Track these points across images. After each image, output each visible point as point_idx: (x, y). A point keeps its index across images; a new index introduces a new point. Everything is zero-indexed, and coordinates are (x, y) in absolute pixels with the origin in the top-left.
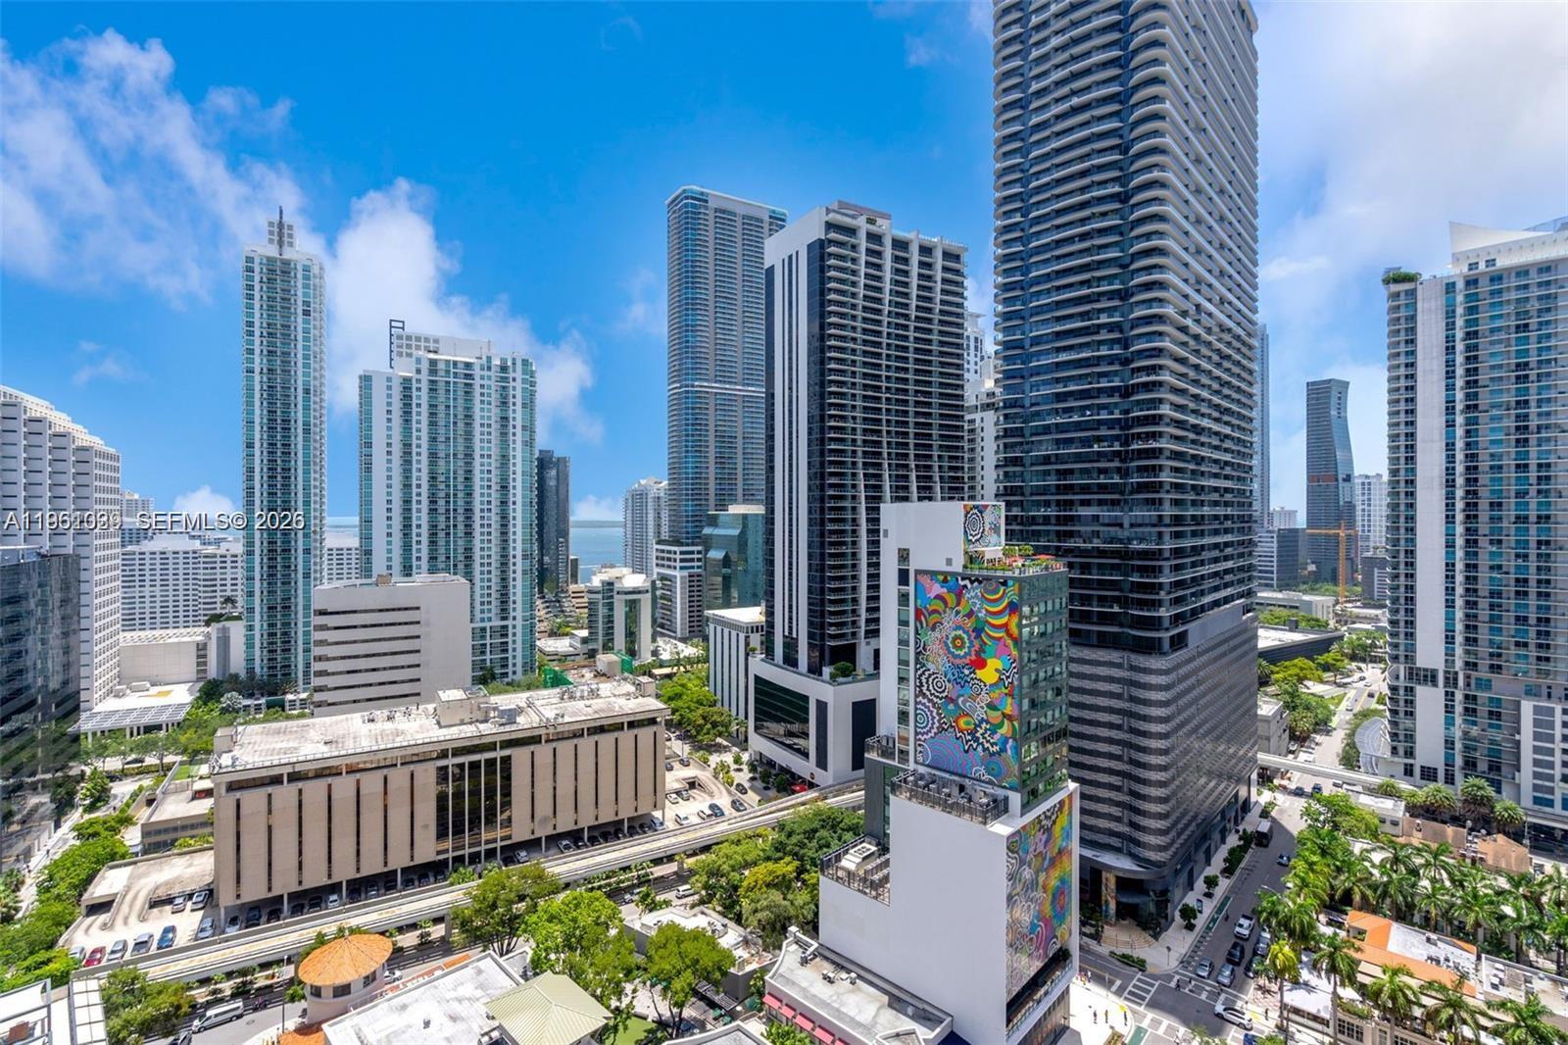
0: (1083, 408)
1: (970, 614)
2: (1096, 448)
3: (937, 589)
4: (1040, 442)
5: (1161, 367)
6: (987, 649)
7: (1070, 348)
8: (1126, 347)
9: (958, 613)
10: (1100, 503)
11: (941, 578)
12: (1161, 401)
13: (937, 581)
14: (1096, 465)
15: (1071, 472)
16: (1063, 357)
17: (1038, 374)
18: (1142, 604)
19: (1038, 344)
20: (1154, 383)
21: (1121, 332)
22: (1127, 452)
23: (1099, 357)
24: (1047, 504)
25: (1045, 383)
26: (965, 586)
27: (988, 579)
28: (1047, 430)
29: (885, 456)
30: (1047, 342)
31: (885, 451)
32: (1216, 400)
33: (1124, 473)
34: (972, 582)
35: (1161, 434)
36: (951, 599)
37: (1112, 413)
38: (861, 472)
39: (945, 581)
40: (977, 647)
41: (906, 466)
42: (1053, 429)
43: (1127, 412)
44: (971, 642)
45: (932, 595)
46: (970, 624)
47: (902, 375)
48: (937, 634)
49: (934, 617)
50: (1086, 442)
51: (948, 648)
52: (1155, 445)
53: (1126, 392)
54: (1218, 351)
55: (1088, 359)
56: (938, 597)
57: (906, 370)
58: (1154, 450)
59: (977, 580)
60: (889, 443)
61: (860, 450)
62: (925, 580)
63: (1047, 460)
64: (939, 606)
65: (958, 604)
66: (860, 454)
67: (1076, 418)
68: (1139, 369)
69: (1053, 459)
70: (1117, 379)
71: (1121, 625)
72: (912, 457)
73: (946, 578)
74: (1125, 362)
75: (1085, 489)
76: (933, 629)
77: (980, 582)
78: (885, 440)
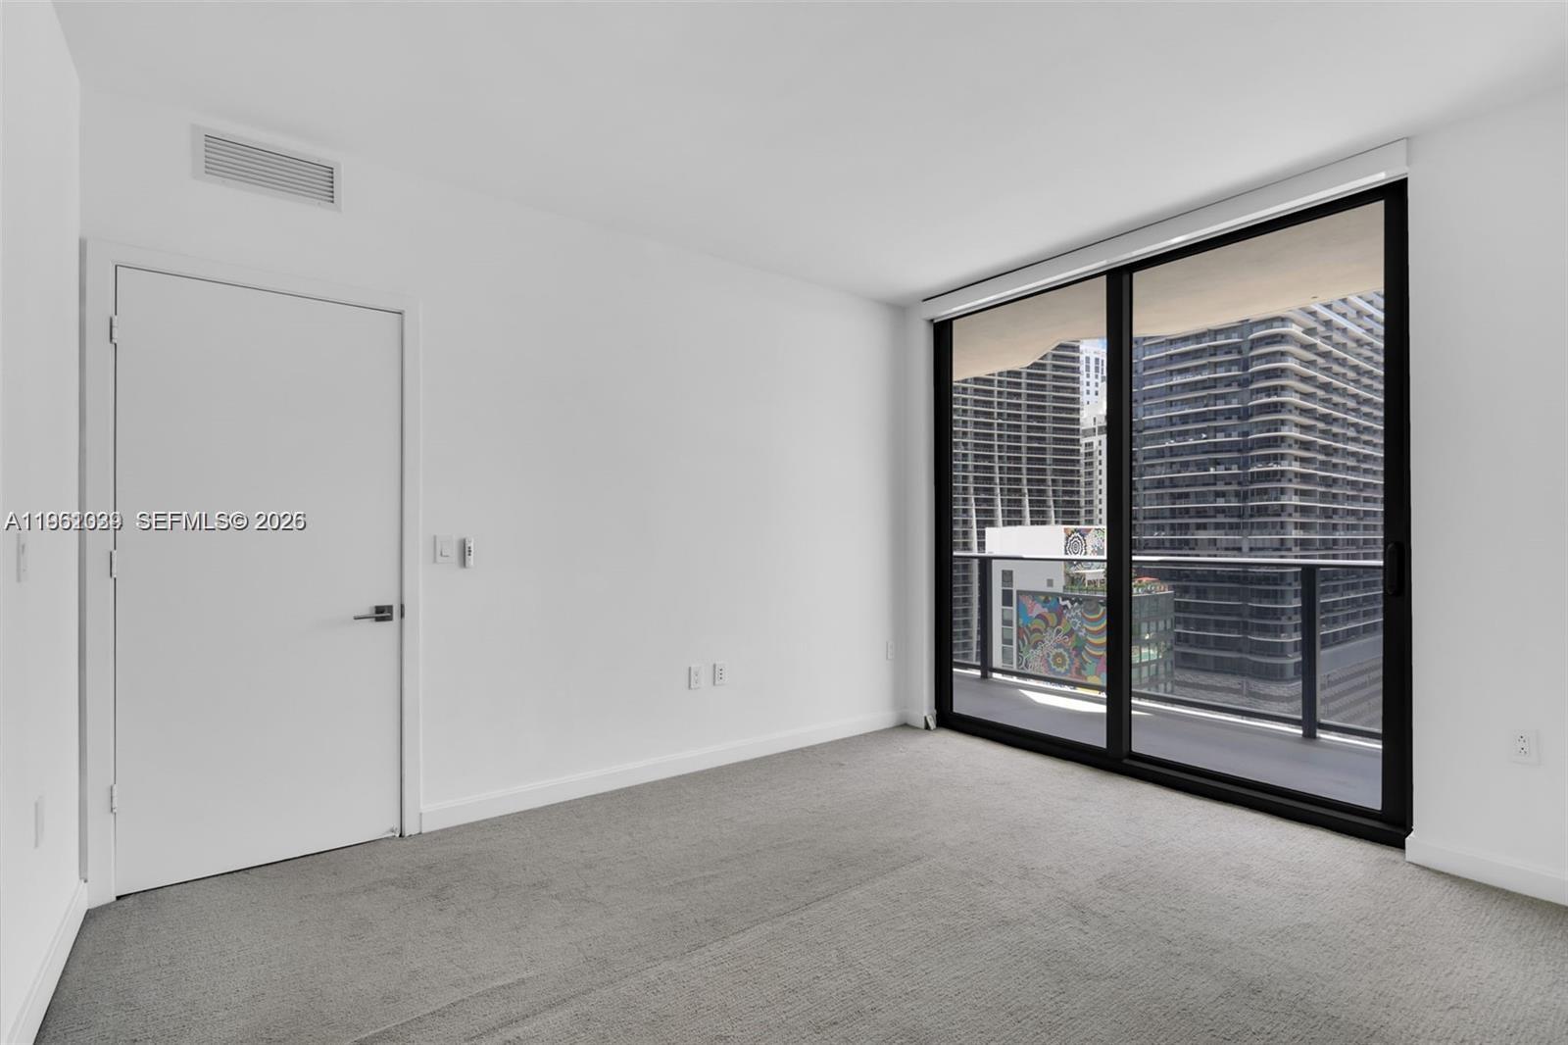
0: (1198, 432)
1: (1070, 633)
2: (1212, 471)
3: (1038, 609)
4: (1153, 466)
5: (1283, 388)
6: (1087, 666)
7: (1186, 370)
8: (1246, 368)
9: (1059, 632)
10: (1218, 526)
11: (1043, 598)
12: (1283, 422)
13: (1039, 602)
14: (1212, 488)
15: (1186, 496)
16: (1177, 380)
17: (1151, 398)
18: (1264, 630)
19: (1151, 368)
20: (1275, 404)
21: (1240, 352)
22: (1246, 474)
23: (1215, 379)
24: (1161, 528)
25: (1158, 406)
26: (1066, 607)
27: (1088, 599)
28: (1161, 453)
29: (998, 481)
30: (1160, 366)
31: (997, 476)
32: (1352, 419)
33: (1243, 496)
34: (1072, 603)
35: (1283, 457)
36: (1052, 619)
37: (1230, 436)
38: (972, 498)
39: (1046, 601)
40: (1077, 664)
41: (1019, 491)
42: (1167, 453)
43: (1246, 434)
44: (1072, 660)
45: (1034, 615)
46: (1070, 643)
47: (1014, 401)
48: (1038, 652)
49: (1036, 636)
50: (1202, 466)
51: (1049, 665)
52: (1275, 467)
53: (1245, 414)
54: (1355, 368)
55: (1204, 381)
56: (1040, 616)
57: (1018, 395)
58: (1275, 472)
59: (1077, 600)
60: (1000, 468)
61: (971, 475)
62: (1028, 601)
63: (1160, 484)
64: (1040, 624)
65: (1059, 623)
66: (971, 480)
67: (1191, 442)
68: (1259, 391)
69: (1167, 483)
70: (1235, 401)
71: (1240, 651)
72: (1025, 482)
73: (1047, 598)
74: (1244, 383)
75: (1201, 513)
76: (1035, 647)
77: (1080, 603)
78: (997, 465)
